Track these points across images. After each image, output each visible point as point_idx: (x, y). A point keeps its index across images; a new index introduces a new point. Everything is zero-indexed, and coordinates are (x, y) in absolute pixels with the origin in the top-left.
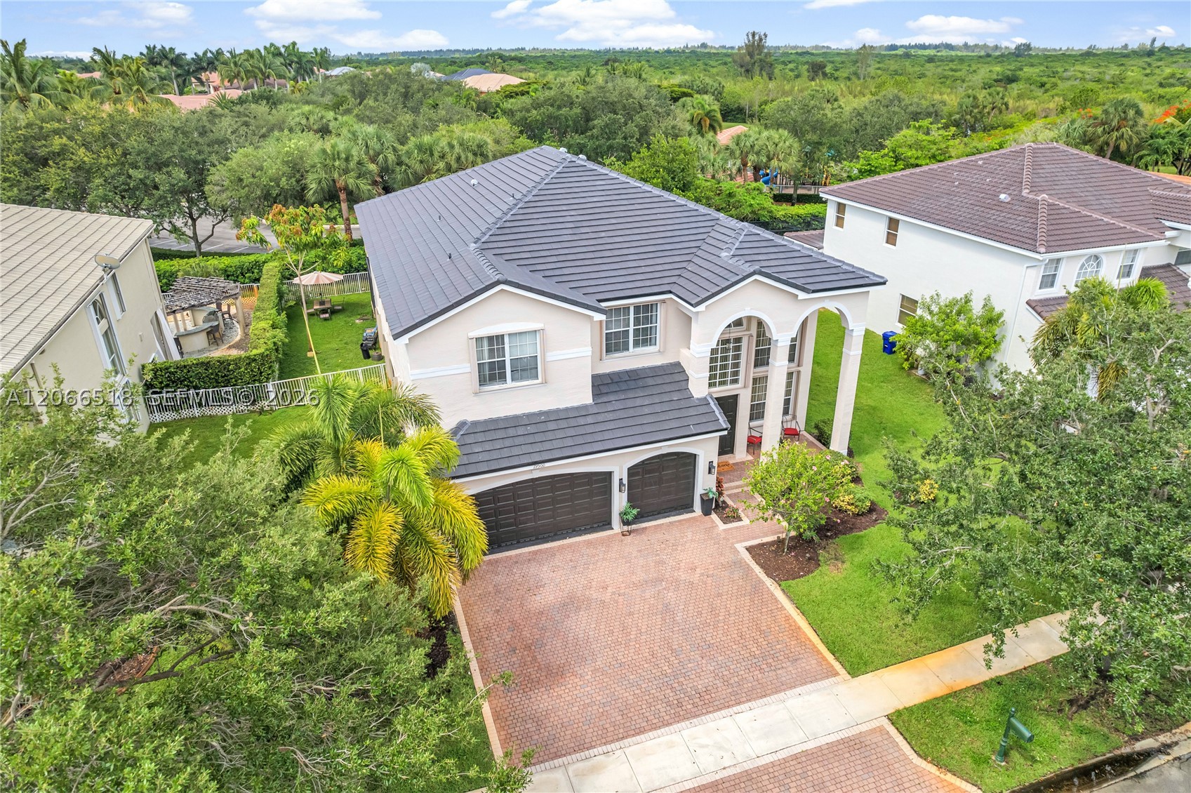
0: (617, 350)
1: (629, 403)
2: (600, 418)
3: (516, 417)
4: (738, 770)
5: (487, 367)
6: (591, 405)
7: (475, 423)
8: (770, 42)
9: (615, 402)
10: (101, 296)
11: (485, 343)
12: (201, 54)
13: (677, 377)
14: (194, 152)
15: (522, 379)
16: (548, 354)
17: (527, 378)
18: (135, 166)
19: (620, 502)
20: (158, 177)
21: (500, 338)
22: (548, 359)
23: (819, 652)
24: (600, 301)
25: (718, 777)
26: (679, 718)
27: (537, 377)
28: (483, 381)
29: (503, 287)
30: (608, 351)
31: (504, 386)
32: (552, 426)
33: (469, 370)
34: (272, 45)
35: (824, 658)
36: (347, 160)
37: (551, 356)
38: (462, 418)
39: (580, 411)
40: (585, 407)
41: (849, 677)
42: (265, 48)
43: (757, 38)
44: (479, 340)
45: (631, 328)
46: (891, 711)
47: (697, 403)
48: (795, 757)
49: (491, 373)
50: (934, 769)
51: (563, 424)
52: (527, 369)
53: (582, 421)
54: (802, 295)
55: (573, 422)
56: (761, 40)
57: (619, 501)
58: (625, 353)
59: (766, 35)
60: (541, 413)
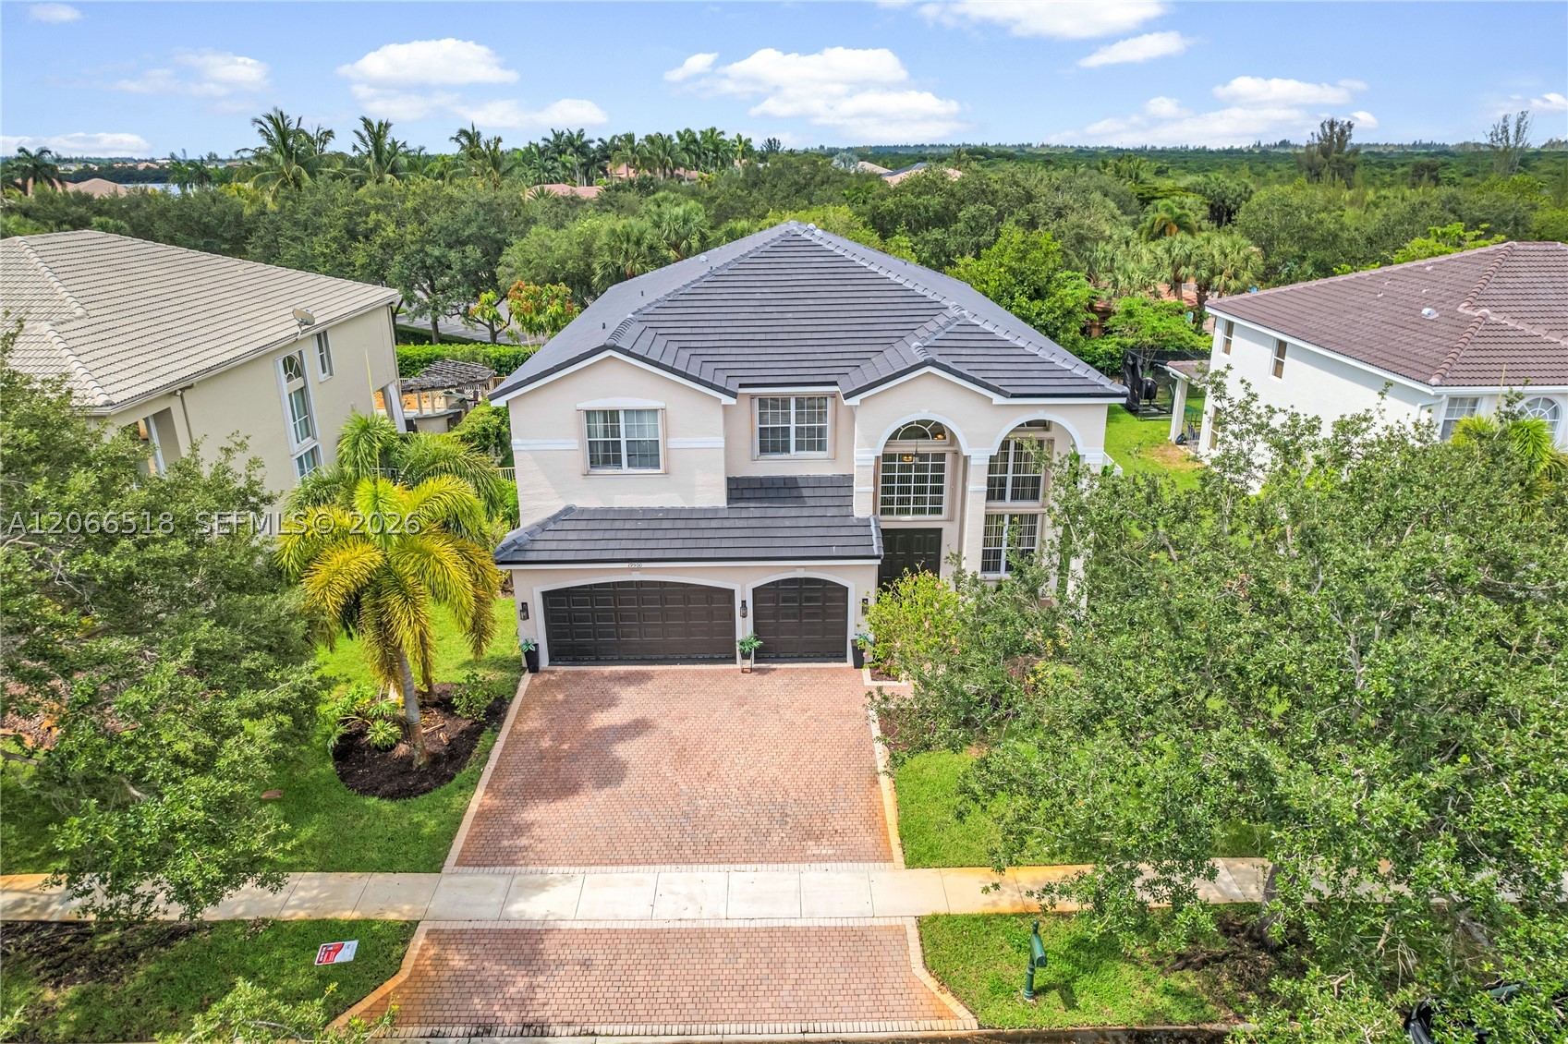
0: (775, 450)
1: (770, 513)
2: (727, 524)
3: (631, 511)
4: (695, 925)
5: (600, 448)
6: (723, 509)
7: (583, 510)
8: (1356, 139)
9: (753, 509)
10: (300, 352)
11: (600, 418)
12: (608, 140)
13: (843, 492)
14: (493, 230)
15: (641, 465)
16: (670, 440)
17: (646, 466)
18: (434, 242)
19: (744, 631)
20: (453, 255)
21: (611, 415)
22: (671, 446)
23: (886, 834)
24: (741, 386)
25: (666, 926)
26: (669, 860)
27: (657, 466)
28: (594, 462)
29: (610, 353)
30: (763, 450)
31: (619, 471)
32: (666, 524)
33: (576, 447)
34: (687, 130)
35: (887, 842)
36: (638, 243)
37: (674, 443)
38: (571, 503)
39: (708, 515)
40: (716, 510)
41: (903, 866)
42: (678, 133)
43: (1337, 129)
44: (590, 414)
45: (793, 426)
46: (927, 912)
47: (855, 522)
48: (770, 931)
49: (604, 455)
50: (932, 984)
51: (680, 524)
52: (646, 455)
53: (703, 524)
54: (998, 399)
55: (692, 524)
56: (1343, 132)
57: (744, 629)
58: (785, 456)
59: (1350, 126)
60: (661, 510)
